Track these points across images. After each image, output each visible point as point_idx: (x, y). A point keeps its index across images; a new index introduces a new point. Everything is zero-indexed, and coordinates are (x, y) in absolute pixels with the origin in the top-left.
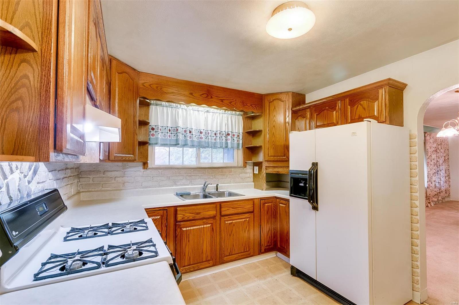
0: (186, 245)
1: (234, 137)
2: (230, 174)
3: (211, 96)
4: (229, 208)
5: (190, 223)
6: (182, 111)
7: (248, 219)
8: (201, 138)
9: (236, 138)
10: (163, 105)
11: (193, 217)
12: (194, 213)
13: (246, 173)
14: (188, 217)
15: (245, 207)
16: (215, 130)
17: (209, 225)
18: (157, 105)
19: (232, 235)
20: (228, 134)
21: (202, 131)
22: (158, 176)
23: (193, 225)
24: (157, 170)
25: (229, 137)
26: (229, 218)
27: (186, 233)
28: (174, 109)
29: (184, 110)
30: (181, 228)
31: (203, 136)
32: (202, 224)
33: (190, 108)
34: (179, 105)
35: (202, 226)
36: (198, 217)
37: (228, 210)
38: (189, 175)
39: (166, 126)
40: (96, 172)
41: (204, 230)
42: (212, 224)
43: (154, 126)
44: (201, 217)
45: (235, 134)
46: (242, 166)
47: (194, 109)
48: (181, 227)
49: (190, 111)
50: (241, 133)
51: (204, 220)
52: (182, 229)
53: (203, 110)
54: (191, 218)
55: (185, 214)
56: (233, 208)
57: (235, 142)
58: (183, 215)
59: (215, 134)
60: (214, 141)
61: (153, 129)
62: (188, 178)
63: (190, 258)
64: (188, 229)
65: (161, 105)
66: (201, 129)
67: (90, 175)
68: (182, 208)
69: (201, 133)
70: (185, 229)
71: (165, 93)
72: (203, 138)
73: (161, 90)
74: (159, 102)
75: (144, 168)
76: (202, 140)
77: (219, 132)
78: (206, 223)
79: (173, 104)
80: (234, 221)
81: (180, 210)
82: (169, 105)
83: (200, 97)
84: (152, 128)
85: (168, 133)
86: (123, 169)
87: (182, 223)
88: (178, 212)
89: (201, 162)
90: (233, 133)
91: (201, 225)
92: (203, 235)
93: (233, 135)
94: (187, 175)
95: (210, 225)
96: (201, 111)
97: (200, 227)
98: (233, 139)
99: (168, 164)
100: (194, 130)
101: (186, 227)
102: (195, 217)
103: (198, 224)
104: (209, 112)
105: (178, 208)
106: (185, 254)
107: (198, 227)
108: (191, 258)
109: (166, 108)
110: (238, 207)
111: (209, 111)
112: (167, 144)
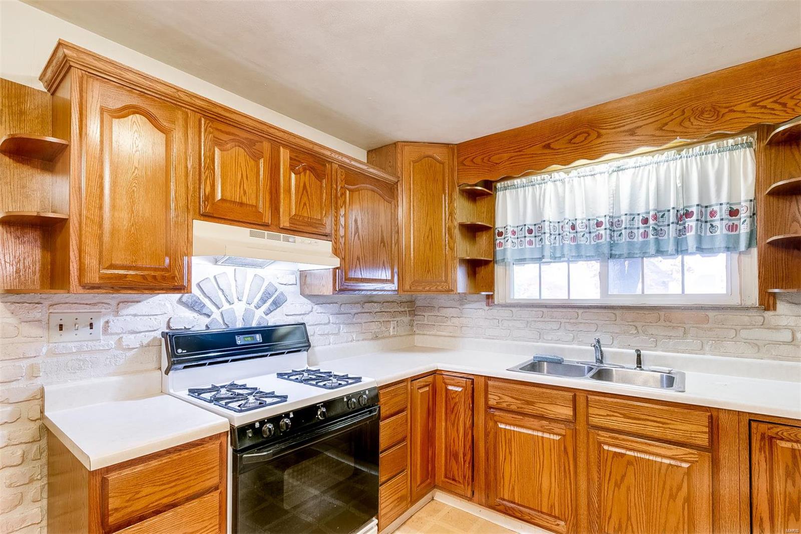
0: (505, 459)
1: (713, 218)
2: (697, 328)
3: (598, 132)
4: (612, 413)
5: (513, 417)
6: (556, 185)
7: (685, 465)
8: (599, 237)
9: (722, 219)
10: (516, 186)
11: (518, 408)
12: (521, 400)
13: (777, 328)
14: (508, 403)
15: (668, 424)
16: (642, 210)
17: (557, 438)
18: (505, 188)
19: (623, 488)
20: (688, 214)
21: (600, 220)
22: (511, 320)
23: (518, 423)
24: (509, 308)
25: (691, 221)
26: (613, 438)
27: (505, 435)
28: (537, 186)
29: (558, 183)
30: (496, 422)
31: (603, 232)
32: (540, 428)
33: (574, 173)
34: (546, 176)
35: (540, 434)
36: (528, 409)
37: (608, 415)
38: (572, 321)
39: (522, 224)
40: (430, 308)
41: (543, 444)
42: (564, 436)
43: (502, 228)
44: (536, 413)
45: (716, 208)
46: (757, 305)
47: (581, 175)
48: (496, 418)
49: (572, 180)
50: (746, 201)
51: (544, 423)
52: (498, 423)
53: (604, 170)
54: (513, 407)
55: (503, 396)
56: (625, 416)
57: (718, 233)
58: (499, 398)
59: (646, 221)
60: (641, 239)
61: (500, 234)
62: (568, 327)
63: (513, 489)
64: (508, 427)
65: (514, 187)
66: (599, 217)
67: (424, 312)
68: (497, 383)
69: (599, 224)
70: (502, 426)
71: (497, 164)
72: (604, 237)
73: (490, 161)
74: (509, 182)
75: (488, 305)
76: (600, 241)
77: (652, 213)
78: (547, 429)
79: (535, 178)
80: (628, 453)
81: (493, 386)
82: (527, 181)
83: (570, 145)
84: (498, 233)
85: (525, 237)
86: (461, 305)
87: (497, 413)
88: (490, 389)
89: (609, 293)
90: (711, 206)
91: (538, 431)
92: (541, 453)
93: (711, 213)
94: (568, 321)
95: (560, 437)
96: (601, 173)
97: (535, 433)
98: (712, 225)
99: (538, 298)
100: (580, 222)
101: (506, 424)
102: (522, 408)
103: (528, 424)
104: (622, 170)
105: (490, 383)
106: (503, 476)
107: (530, 432)
108: (516, 488)
109: (523, 189)
110: (643, 417)
111: (624, 167)
112: (525, 259)
